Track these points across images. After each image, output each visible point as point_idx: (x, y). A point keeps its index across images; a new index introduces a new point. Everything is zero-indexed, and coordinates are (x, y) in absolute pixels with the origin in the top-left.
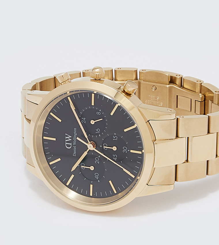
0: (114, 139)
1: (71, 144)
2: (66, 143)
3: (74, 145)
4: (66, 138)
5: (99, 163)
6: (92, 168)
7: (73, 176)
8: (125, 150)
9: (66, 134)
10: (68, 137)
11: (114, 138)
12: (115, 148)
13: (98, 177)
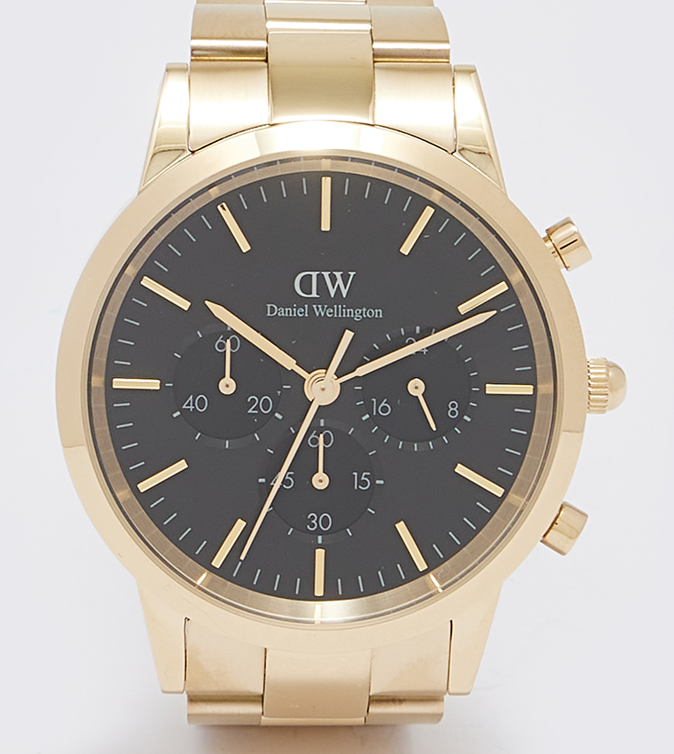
0: (355, 474)
1: (314, 295)
2: (314, 274)
3: (311, 310)
4: (338, 274)
5: (249, 412)
6: (227, 386)
7: (184, 305)
8: (317, 522)
9: (352, 274)
10: (340, 281)
11: (359, 477)
12: (321, 481)
13: (191, 407)
